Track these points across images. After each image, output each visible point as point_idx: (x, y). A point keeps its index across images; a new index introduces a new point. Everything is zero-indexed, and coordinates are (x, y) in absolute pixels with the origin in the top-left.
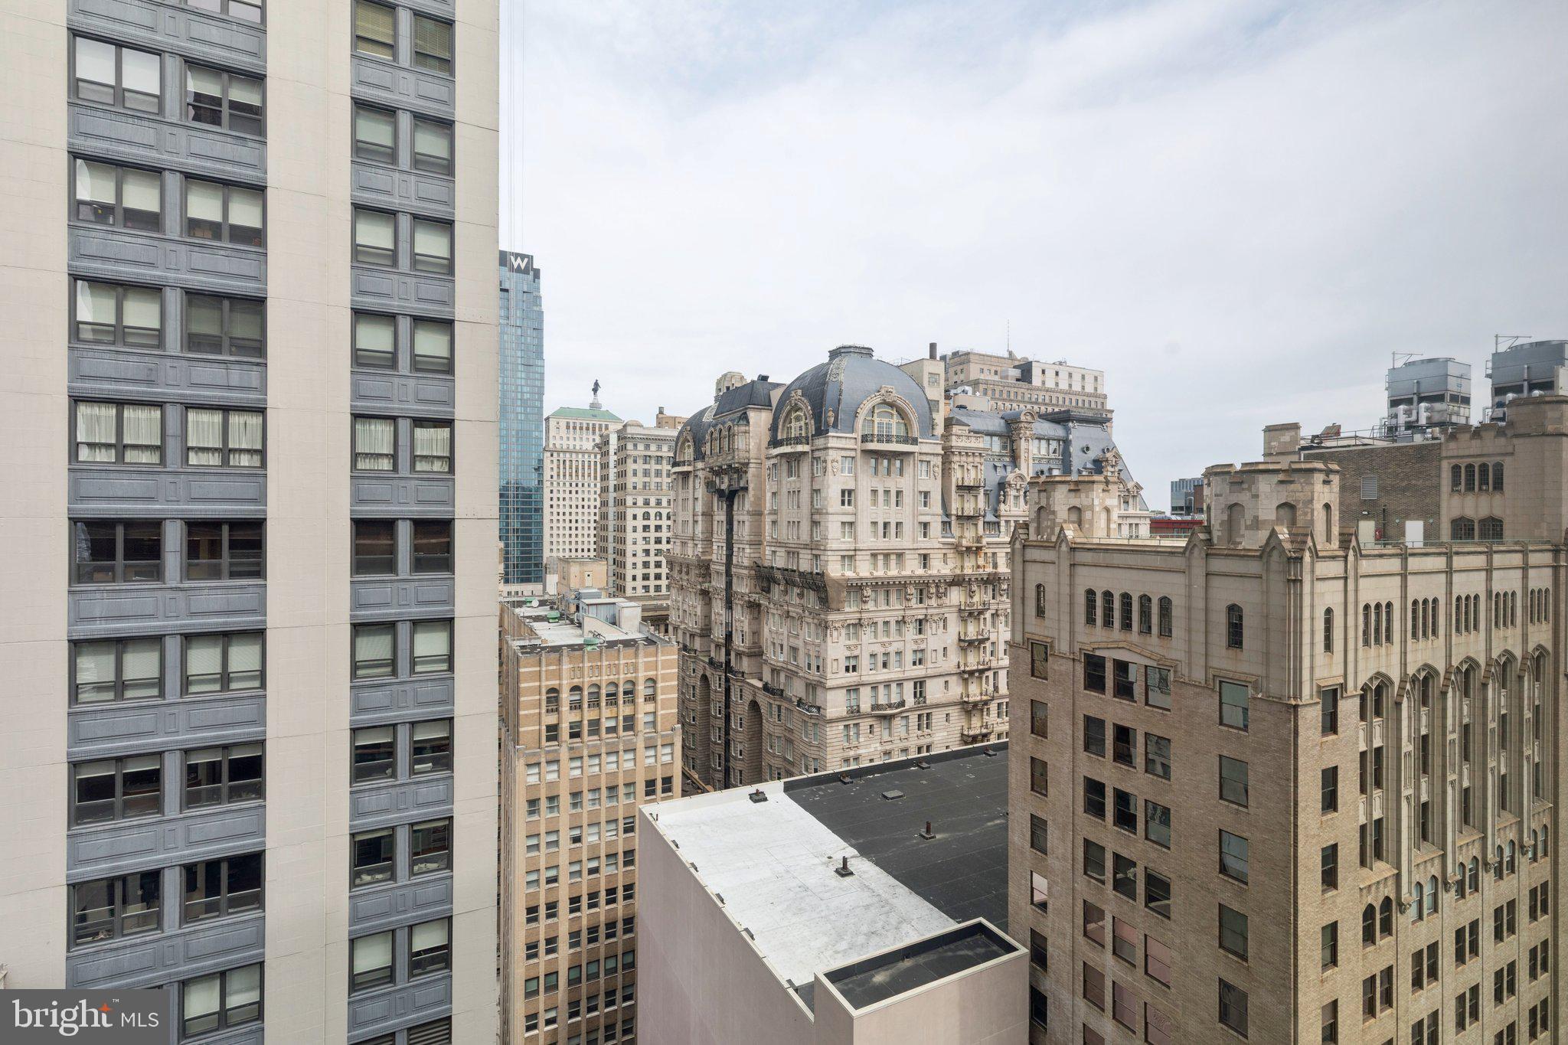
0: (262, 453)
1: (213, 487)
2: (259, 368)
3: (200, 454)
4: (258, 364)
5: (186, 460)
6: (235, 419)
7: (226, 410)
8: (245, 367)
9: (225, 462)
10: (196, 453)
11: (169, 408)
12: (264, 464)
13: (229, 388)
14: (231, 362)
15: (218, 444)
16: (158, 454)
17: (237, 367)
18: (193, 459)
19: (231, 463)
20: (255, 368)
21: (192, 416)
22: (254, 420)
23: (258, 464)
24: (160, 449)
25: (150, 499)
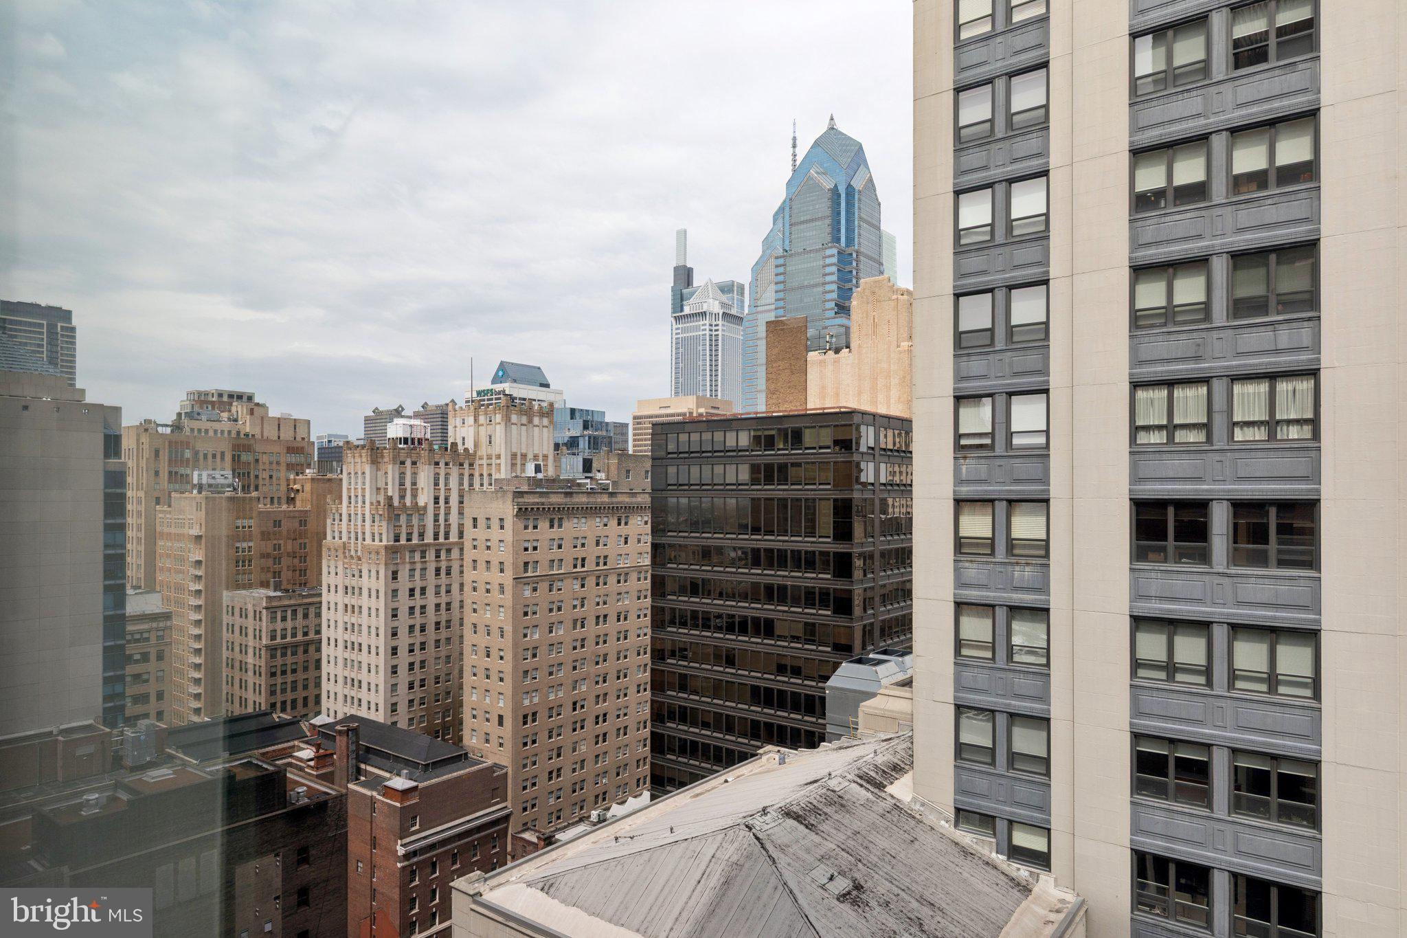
0: (1314, 423)
1: (1261, 464)
2: (1311, 324)
3: (1245, 429)
4: (1309, 319)
5: (1231, 435)
6: (1283, 387)
7: (1272, 377)
8: (1294, 325)
9: (1272, 436)
10: (1242, 428)
11: (1215, 383)
12: (1316, 435)
13: (1277, 351)
14: (1280, 322)
15: (1264, 417)
16: (1204, 432)
17: (1285, 326)
18: (1239, 435)
19: (1279, 437)
20: (1306, 324)
21: (1237, 388)
22: (1305, 385)
23: (1309, 436)
24: (1207, 427)
25: (1198, 479)
